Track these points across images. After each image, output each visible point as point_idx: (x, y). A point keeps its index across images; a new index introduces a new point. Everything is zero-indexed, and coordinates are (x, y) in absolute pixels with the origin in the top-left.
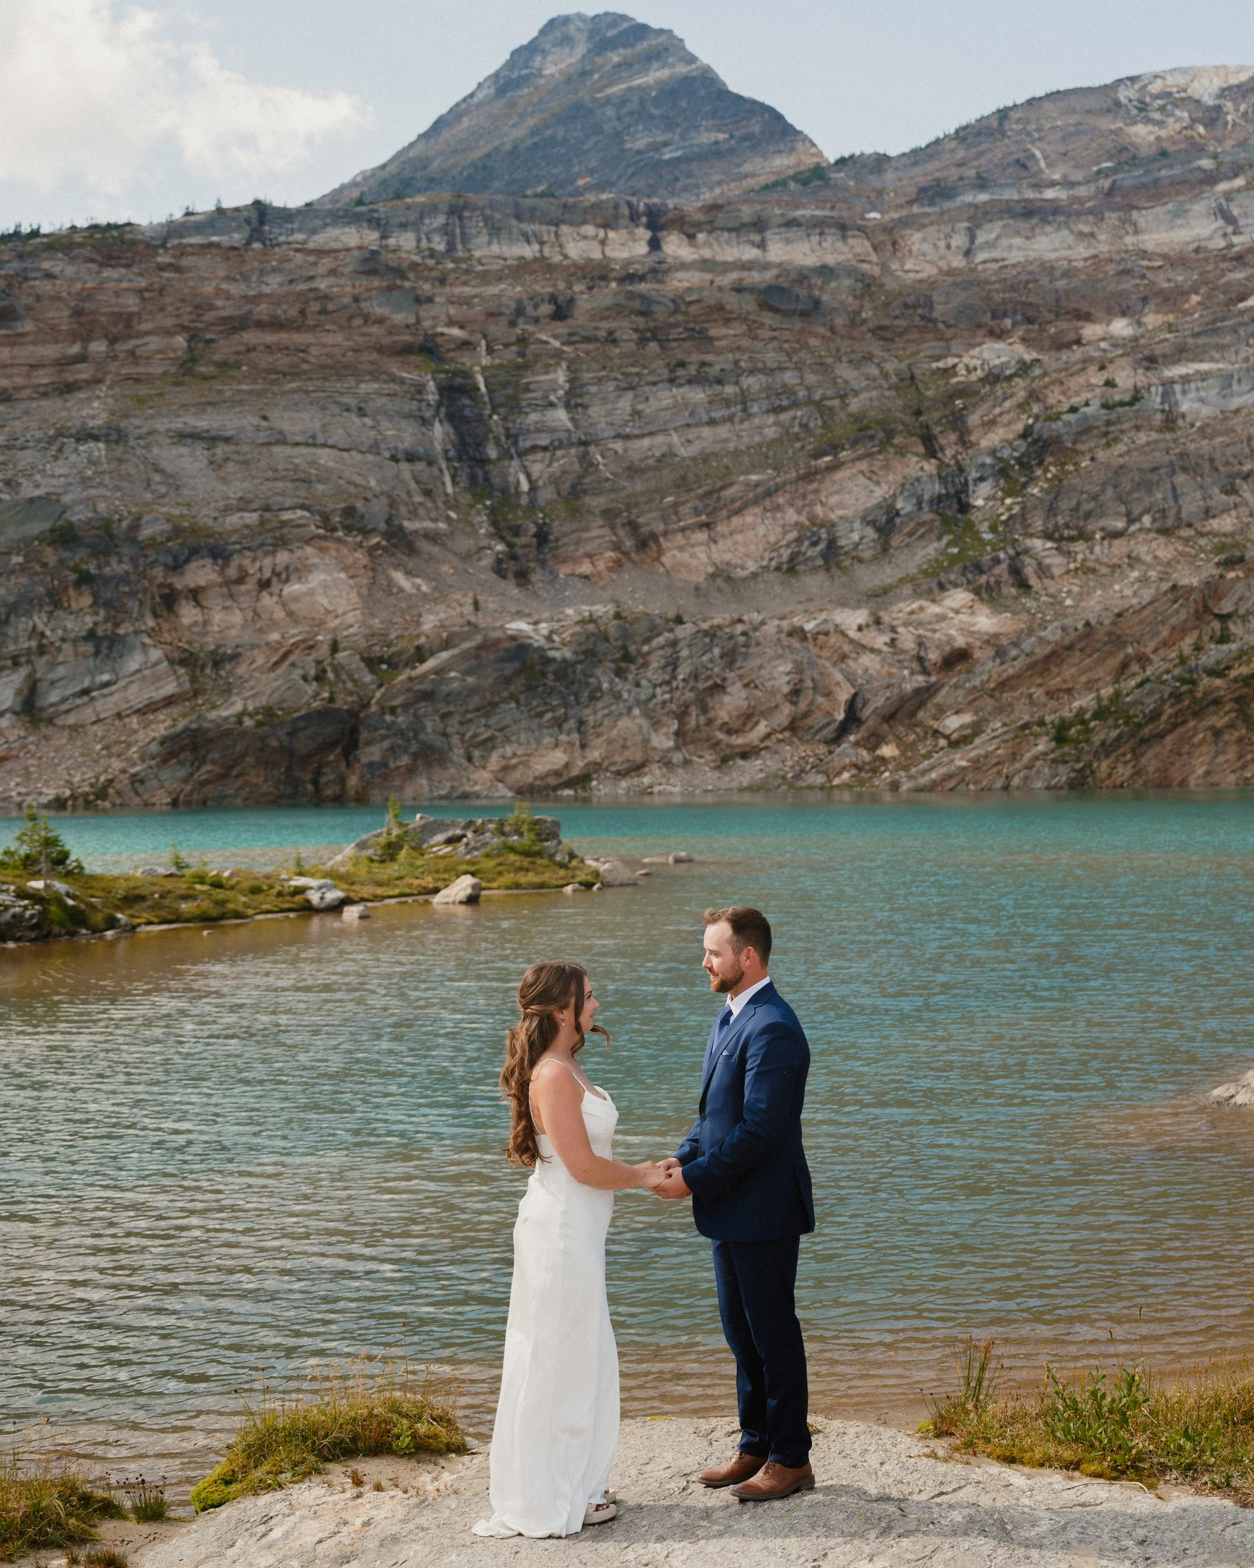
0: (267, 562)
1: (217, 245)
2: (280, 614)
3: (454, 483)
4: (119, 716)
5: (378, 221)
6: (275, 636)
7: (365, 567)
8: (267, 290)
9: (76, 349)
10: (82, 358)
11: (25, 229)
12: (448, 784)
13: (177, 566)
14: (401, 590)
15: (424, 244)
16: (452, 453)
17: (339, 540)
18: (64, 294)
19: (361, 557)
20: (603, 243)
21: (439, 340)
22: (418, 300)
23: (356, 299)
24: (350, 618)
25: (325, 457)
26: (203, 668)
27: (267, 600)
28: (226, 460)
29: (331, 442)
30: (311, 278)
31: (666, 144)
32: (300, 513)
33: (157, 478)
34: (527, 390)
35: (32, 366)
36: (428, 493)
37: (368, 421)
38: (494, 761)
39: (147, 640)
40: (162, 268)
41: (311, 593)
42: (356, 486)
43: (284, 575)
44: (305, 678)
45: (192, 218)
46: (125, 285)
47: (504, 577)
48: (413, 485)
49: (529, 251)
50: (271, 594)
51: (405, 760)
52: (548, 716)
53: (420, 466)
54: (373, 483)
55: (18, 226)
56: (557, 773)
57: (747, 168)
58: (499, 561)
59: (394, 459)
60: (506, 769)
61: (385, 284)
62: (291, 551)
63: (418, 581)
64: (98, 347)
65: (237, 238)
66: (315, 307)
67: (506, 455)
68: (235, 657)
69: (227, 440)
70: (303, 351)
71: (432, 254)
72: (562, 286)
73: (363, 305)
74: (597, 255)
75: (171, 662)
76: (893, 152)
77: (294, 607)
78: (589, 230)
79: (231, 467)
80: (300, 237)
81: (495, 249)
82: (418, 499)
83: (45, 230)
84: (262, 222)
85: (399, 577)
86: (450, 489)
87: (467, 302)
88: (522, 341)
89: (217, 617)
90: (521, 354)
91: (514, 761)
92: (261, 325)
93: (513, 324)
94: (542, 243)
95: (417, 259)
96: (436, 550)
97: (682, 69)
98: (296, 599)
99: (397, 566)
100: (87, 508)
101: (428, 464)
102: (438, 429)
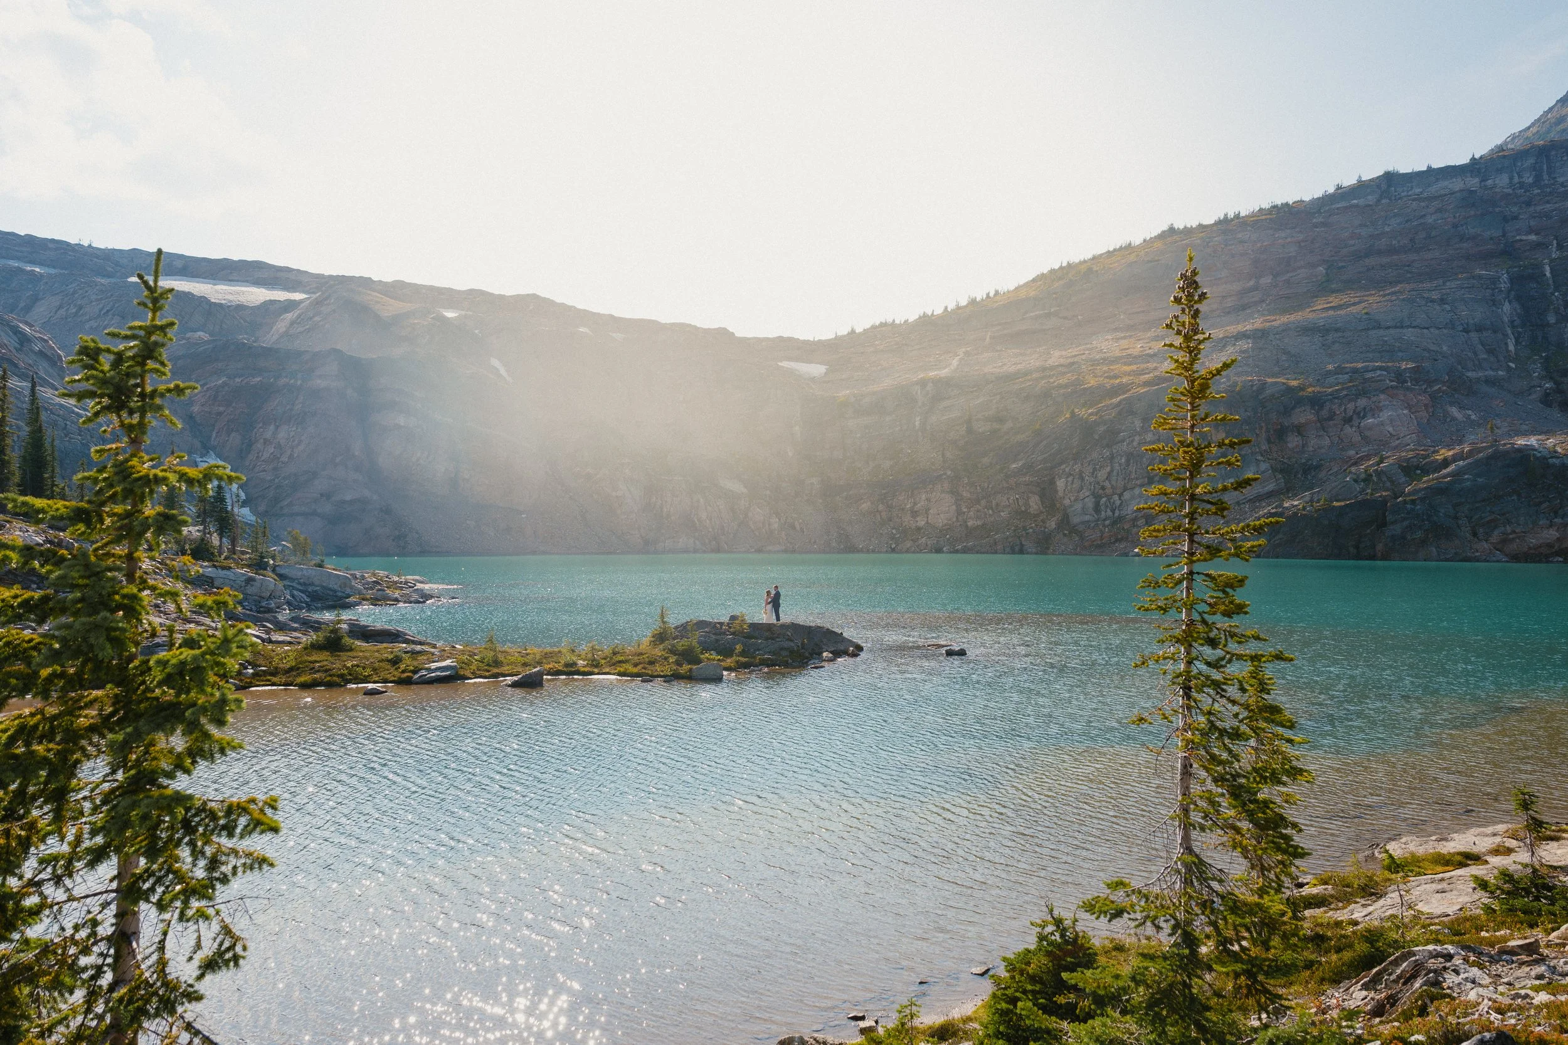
0: (1351, 406)
1: (1357, 206)
2: (1357, 438)
3: (1517, 343)
4: (1238, 503)
5: (1479, 170)
7: (1426, 406)
8: (1387, 229)
9: (1252, 283)
10: (1255, 289)
11: (1231, 215)
12: (1453, 551)
13: (1287, 411)
14: (1454, 419)
15: (1516, 180)
16: (1518, 322)
17: (1408, 389)
18: (1250, 252)
19: (1424, 399)
21: (1518, 245)
22: (1505, 220)
23: (1455, 226)
25: (1409, 334)
26: (1296, 474)
27: (1348, 430)
28: (1333, 343)
29: (1415, 324)
30: (1422, 217)
32: (1379, 372)
33: (1284, 358)
35: (1223, 297)
36: (1491, 352)
37: (1448, 307)
38: (1496, 536)
39: (1259, 458)
40: (1315, 226)
41: (1382, 424)
42: (1429, 351)
43: (1362, 414)
44: (1356, 481)
45: (1339, 191)
46: (1289, 240)
47: (1550, 406)
48: (1479, 347)
50: (1351, 427)
51: (1419, 534)
52: (1544, 505)
53: (1488, 334)
54: (1445, 348)
55: (1226, 215)
56: (1550, 546)
58: (1547, 395)
59: (1466, 330)
60: (1504, 542)
61: (1479, 213)
62: (1370, 398)
63: (1470, 412)
65: (1371, 199)
66: (1422, 235)
68: (1318, 467)
69: (1337, 330)
70: (1408, 266)
71: (1522, 185)
73: (1460, 229)
75: (1274, 470)
77: (1368, 433)
79: (1336, 346)
80: (1418, 190)
82: (1483, 356)
83: (1243, 214)
84: (1389, 186)
85: (1454, 411)
86: (1511, 347)
87: (1548, 215)
89: (1313, 442)
91: (1511, 536)
92: (1380, 253)
95: (1510, 191)
96: (1492, 390)
98: (1370, 429)
99: (1452, 404)
100: (1229, 380)
101: (1495, 332)
102: (1507, 307)
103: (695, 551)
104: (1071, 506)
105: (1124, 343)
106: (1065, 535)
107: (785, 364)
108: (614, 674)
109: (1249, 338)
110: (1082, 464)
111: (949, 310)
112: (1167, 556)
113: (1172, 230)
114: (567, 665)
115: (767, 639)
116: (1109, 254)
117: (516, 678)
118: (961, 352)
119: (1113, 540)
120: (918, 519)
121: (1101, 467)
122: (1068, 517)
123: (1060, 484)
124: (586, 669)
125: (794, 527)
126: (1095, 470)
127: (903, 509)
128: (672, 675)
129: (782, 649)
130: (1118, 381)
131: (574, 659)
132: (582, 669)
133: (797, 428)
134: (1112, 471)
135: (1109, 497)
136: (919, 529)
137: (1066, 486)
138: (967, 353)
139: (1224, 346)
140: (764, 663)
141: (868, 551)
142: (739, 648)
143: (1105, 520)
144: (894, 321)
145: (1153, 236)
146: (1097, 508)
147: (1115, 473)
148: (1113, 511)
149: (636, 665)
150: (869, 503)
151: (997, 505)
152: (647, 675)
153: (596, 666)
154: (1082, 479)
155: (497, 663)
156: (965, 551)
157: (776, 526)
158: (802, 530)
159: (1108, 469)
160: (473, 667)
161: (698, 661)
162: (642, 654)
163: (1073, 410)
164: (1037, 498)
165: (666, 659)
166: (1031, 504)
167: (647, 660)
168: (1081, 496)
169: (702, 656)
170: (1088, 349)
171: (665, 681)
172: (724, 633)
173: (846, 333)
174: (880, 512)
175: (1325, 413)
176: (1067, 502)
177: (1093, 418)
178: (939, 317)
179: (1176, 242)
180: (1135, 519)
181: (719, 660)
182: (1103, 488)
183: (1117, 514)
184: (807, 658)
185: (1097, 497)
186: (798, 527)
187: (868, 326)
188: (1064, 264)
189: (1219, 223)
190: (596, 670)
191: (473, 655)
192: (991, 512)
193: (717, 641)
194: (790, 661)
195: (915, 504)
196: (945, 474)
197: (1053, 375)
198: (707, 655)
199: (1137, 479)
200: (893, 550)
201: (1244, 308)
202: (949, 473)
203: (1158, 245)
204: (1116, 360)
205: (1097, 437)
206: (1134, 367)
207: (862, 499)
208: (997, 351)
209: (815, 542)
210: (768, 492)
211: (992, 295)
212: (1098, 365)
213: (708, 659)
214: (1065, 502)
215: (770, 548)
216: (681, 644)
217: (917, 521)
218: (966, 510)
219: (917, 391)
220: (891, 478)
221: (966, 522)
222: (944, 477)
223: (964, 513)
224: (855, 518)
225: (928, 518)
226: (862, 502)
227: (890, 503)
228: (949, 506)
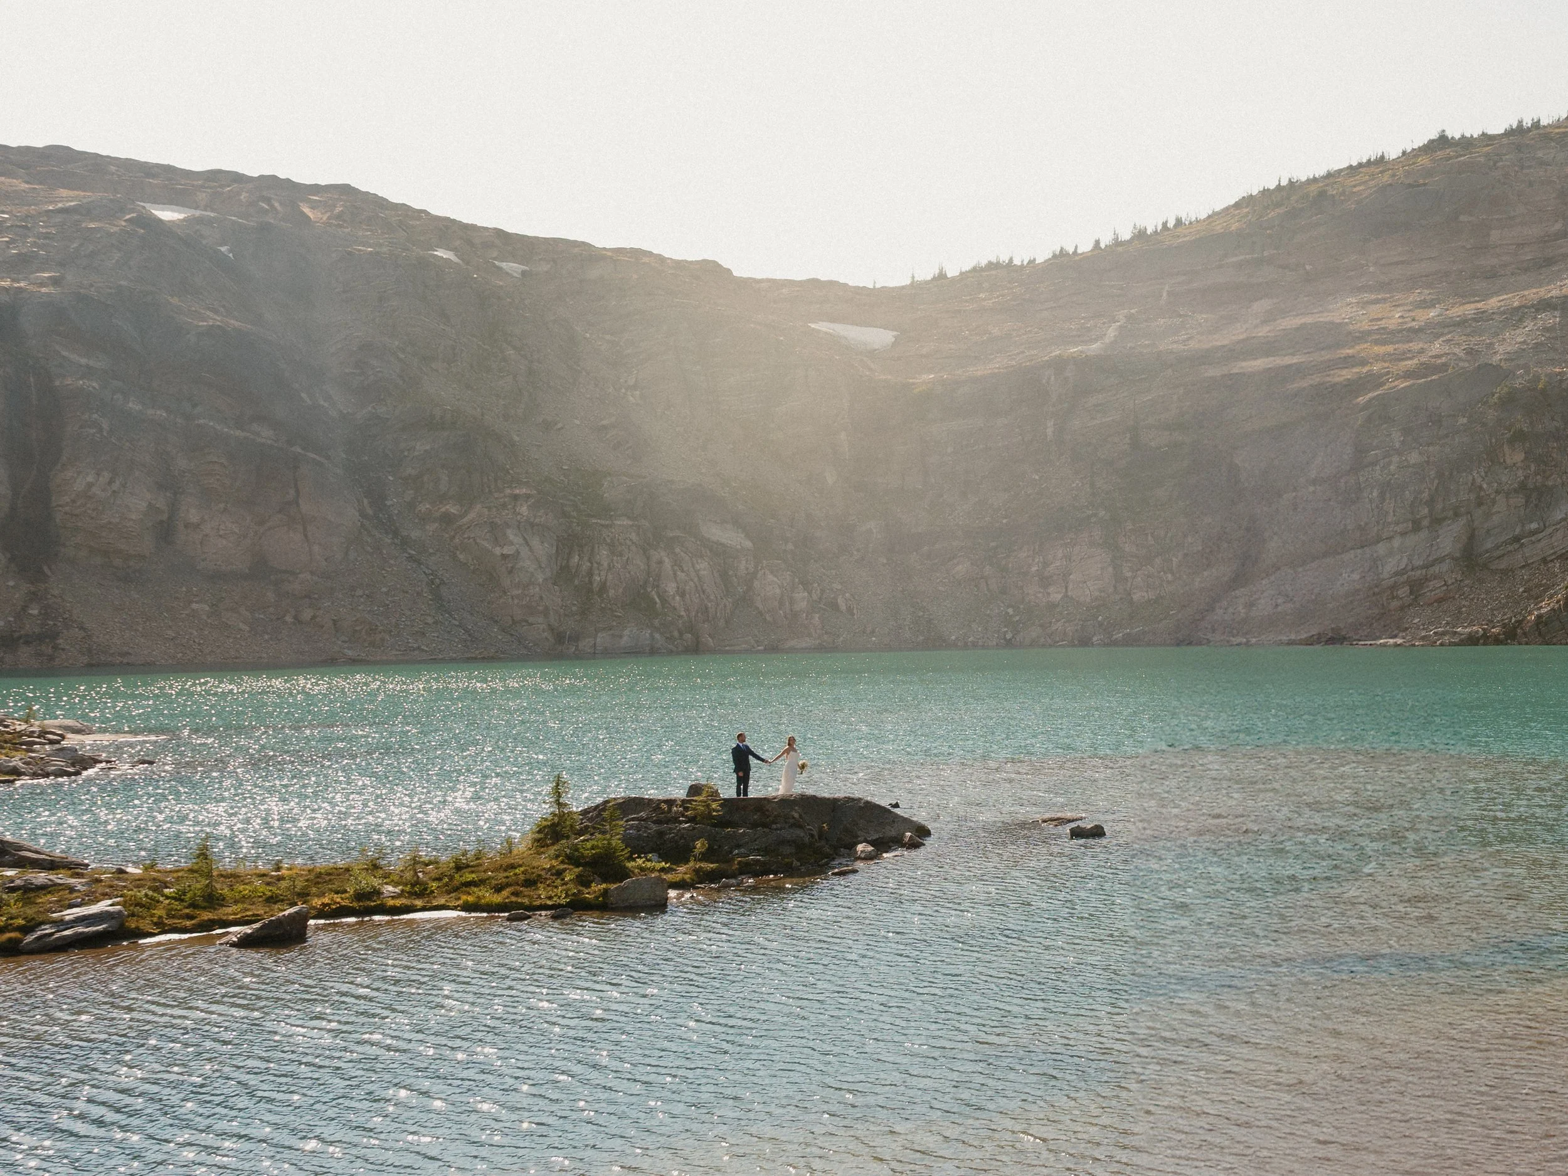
4: (1544, 561)
11: (1527, 123)
18: (1554, 179)
35: (1518, 245)
55: (1520, 122)
83: (1544, 122)
100: (1527, 372)
103: (653, 652)
105: (1375, 310)
107: (823, 326)
108: (455, 908)
109: (1555, 309)
111: (1103, 246)
113: (1443, 141)
114: (360, 896)
115: (754, 826)
116: (1352, 170)
117: (247, 930)
118: (1121, 315)
120: (1051, 589)
124: (398, 902)
125: (835, 606)
127: (1026, 574)
128: (568, 905)
129: (783, 842)
130: (1366, 369)
131: (376, 882)
132: (391, 902)
133: (843, 435)
136: (1052, 606)
138: (1129, 317)
139: (1521, 320)
140: (748, 869)
141: (966, 646)
142: (700, 845)
145: (1416, 146)
149: (498, 889)
150: (968, 564)
152: (521, 906)
153: (419, 895)
155: (212, 900)
156: (1130, 641)
157: (803, 604)
158: (850, 610)
160: (159, 912)
161: (621, 874)
162: (513, 867)
165: (559, 874)
167: (522, 877)
169: (630, 865)
171: (555, 918)
172: (675, 820)
173: (929, 277)
174: (987, 579)
178: (1085, 257)
179: (1450, 158)
180: (1394, 587)
181: (663, 870)
184: (827, 856)
186: (843, 608)
187: (967, 267)
188: (1284, 183)
189: (1510, 133)
190: (419, 903)
191: (159, 885)
192: (1170, 576)
193: (661, 834)
194: (796, 863)
195: (1046, 564)
196: (1095, 514)
198: (640, 861)
199: (1397, 523)
200: (1009, 644)
201: (1549, 262)
202: (1102, 512)
203: (1424, 161)
204: (1362, 337)
206: (1390, 348)
207: (955, 557)
208: (1180, 315)
209: (873, 632)
210: (790, 546)
213: (642, 869)
215: (792, 643)
216: (588, 844)
217: (1049, 594)
218: (1129, 574)
219: (1049, 379)
220: (1004, 521)
221: (1130, 594)
222: (1093, 520)
223: (1126, 579)
224: (943, 589)
225: (1066, 588)
226: (955, 561)
227: (1004, 563)
228: (1102, 569)
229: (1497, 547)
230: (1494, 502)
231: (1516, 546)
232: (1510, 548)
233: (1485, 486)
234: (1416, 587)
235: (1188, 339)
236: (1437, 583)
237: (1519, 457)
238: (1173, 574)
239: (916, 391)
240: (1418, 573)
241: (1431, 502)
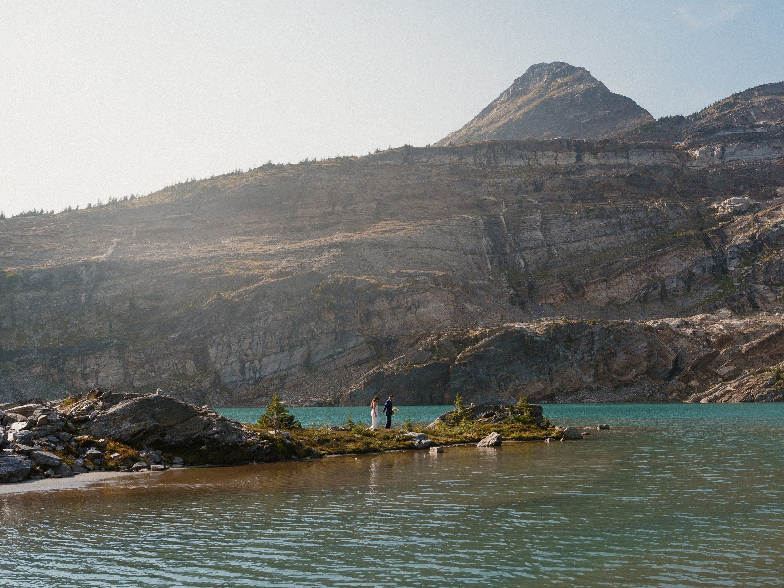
0: (410, 299)
1: (390, 165)
2: (415, 322)
3: (492, 264)
4: (345, 367)
5: (458, 152)
6: (413, 331)
7: (452, 301)
8: (410, 183)
9: (330, 209)
10: (332, 213)
11: (310, 160)
12: (490, 398)
13: (371, 301)
14: (469, 311)
15: (478, 161)
16: (490, 251)
17: (441, 289)
18: (325, 187)
19: (451, 297)
20: (556, 158)
21: (485, 202)
22: (475, 185)
23: (448, 186)
24: (446, 323)
25: (435, 253)
26: (382, 345)
27: (410, 316)
28: (392, 255)
29: (437, 246)
30: (429, 177)
31: (583, 116)
32: (424, 277)
33: (363, 263)
34: (524, 223)
35: (312, 217)
36: (479, 268)
37: (454, 238)
38: (511, 388)
39: (358, 333)
40: (366, 174)
41: (429, 312)
42: (449, 265)
43: (417, 305)
44: (426, 350)
45: (379, 153)
46: (350, 182)
47: (514, 305)
48: (473, 264)
49: (522, 163)
50: (411, 313)
51: (470, 387)
52: (535, 367)
53: (477, 256)
54: (456, 264)
55: (307, 159)
56: (539, 393)
57: (620, 125)
58: (512, 298)
59: (465, 254)
60: (516, 391)
61: (461, 179)
62: (420, 294)
63: (476, 307)
64: (339, 208)
65: (398, 161)
66: (431, 189)
67: (514, 251)
68: (395, 341)
69: (393, 247)
70: (426, 208)
71: (481, 165)
72: (538, 177)
73: (451, 187)
74: (553, 163)
75: (368, 343)
76: (685, 115)
77: (421, 318)
78: (550, 153)
79: (394, 258)
80: (424, 160)
81: (508, 162)
82: (475, 271)
83: (318, 160)
84: (408, 154)
85: (468, 305)
86: (490, 266)
87: (496, 185)
88: (521, 201)
89: (388, 323)
90: (521, 207)
91: (519, 387)
92: (407, 197)
93: (516, 194)
94: (529, 159)
95: (474, 167)
96: (484, 293)
97: (589, 84)
98: (422, 315)
99: (466, 300)
100: (333, 276)
101: (481, 256)
102: (484, 240)
104: (222, 369)
105: (247, 245)
106: (217, 393)
109: (338, 248)
110: (229, 336)
112: (306, 406)
113: (270, 165)
116: (224, 176)
118: (114, 241)
119: (256, 396)
120: (89, 381)
121: (244, 338)
122: (219, 378)
123: (212, 351)
126: (239, 340)
127: (74, 372)
130: (251, 273)
134: (253, 341)
135: (252, 362)
137: (217, 353)
138: (118, 243)
139: (322, 252)
143: (249, 380)
144: (42, 211)
145: (256, 167)
146: (242, 371)
147: (255, 343)
148: (255, 373)
150: (41, 367)
151: (159, 368)
154: (230, 347)
159: (250, 340)
163: (219, 293)
164: (192, 362)
166: (188, 367)
168: (230, 361)
170: (219, 247)
174: (52, 375)
175: (395, 304)
176: (218, 366)
177: (237, 300)
178: (108, 207)
179: (274, 174)
180: (271, 380)
182: (246, 355)
183: (258, 375)
185: (243, 362)
188: (189, 181)
189: (301, 164)
195: (85, 368)
196: (112, 342)
197: (200, 265)
199: (272, 348)
201: (326, 226)
202: (116, 341)
203: (261, 174)
204: (245, 257)
205: (239, 315)
206: (261, 263)
207: (33, 363)
208: (145, 243)
211: (129, 198)
212: (233, 259)
214: (216, 366)
217: (87, 383)
218: (132, 373)
219: (82, 271)
220: (61, 345)
221: (132, 383)
222: (111, 345)
223: (131, 375)
224: (28, 380)
225: (97, 379)
226: (34, 366)
227: (61, 366)
228: (118, 370)
229: (322, 360)
230: (320, 338)
231: (331, 359)
232: (328, 360)
233: (316, 330)
234: (283, 379)
235: (151, 255)
236: (294, 378)
237: (332, 316)
238: (155, 373)
239: (8, 276)
240: (284, 373)
241: (289, 338)
